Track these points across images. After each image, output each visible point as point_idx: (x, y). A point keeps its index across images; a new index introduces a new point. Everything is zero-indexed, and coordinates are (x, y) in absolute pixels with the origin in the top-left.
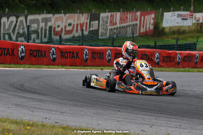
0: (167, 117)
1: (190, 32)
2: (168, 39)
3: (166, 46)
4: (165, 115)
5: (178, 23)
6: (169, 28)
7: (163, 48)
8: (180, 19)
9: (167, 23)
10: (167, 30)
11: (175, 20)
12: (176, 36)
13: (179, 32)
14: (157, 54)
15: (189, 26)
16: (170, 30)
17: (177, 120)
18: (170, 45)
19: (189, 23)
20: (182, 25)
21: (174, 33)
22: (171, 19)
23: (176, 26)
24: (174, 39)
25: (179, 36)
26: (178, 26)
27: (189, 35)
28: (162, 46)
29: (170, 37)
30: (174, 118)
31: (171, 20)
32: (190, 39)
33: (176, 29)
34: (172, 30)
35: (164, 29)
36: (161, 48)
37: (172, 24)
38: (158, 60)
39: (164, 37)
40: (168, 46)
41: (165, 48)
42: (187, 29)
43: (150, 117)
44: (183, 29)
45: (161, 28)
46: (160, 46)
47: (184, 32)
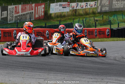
0: (55, 73)
1: (69, 16)
2: (54, 21)
3: (53, 26)
5: (60, 10)
6: (54, 14)
7: (51, 28)
8: (61, 8)
9: (53, 10)
10: (53, 15)
11: (58, 8)
12: (59, 19)
13: (61, 16)
14: (47, 32)
15: (67, 12)
16: (55, 15)
17: (62, 75)
18: (55, 25)
19: (67, 10)
20: (63, 11)
21: (58, 17)
23: (58, 13)
24: (58, 21)
25: (61, 19)
26: (60, 12)
27: (67, 18)
28: (50, 26)
29: (55, 20)
30: (60, 74)
31: (55, 9)
32: (69, 21)
33: (59, 14)
34: (56, 15)
35: (51, 14)
36: (49, 28)
37: (56, 11)
38: (48, 36)
39: (51, 20)
40: (54, 26)
41: (52, 28)
42: (66, 14)
43: (44, 74)
44: (63, 14)
45: (49, 13)
46: (49, 26)
47: (64, 16)
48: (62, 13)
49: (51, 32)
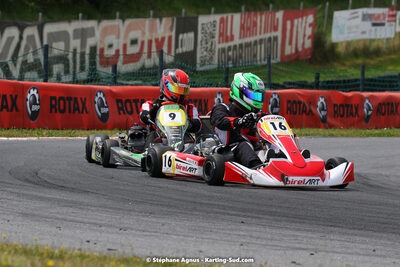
0: (345, 234)
1: (391, 51)
2: (343, 68)
3: (340, 82)
4: (341, 230)
5: (364, 33)
6: (344, 44)
7: (333, 88)
8: (368, 25)
9: (341, 32)
10: (341, 49)
11: (357, 27)
12: (360, 61)
13: (365, 52)
14: (322, 100)
15: (388, 39)
16: (346, 49)
17: (367, 240)
18: (349, 81)
19: (387, 33)
20: (373, 37)
21: (355, 54)
23: (359, 41)
24: (356, 66)
25: (368, 61)
26: (364, 40)
27: (387, 57)
28: (332, 82)
29: (348, 63)
30: (362, 235)
31: (349, 28)
32: (391, 68)
33: (361, 45)
34: (352, 48)
35: (334, 46)
36: (329, 88)
37: (352, 35)
38: (323, 113)
39: (335, 64)
40: (344, 81)
41: (338, 88)
42: (384, 46)
43: (310, 235)
44: (374, 46)
45: (328, 44)
46: (328, 82)
47: (377, 52)
48: (372, 41)
49: (335, 102)
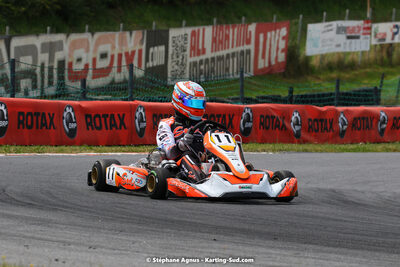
1: (366, 64)
2: (319, 82)
3: (314, 96)
5: (338, 46)
6: (318, 58)
7: (307, 102)
8: (342, 38)
9: (316, 46)
10: (315, 62)
11: (331, 40)
12: (334, 75)
13: (340, 65)
14: (296, 115)
15: (363, 52)
16: (321, 63)
18: (323, 95)
19: (362, 46)
20: (348, 50)
21: (330, 67)
22: (324, 39)
23: (333, 54)
24: (330, 80)
25: (343, 75)
26: (338, 53)
27: (362, 71)
28: (306, 96)
29: (322, 77)
31: (323, 41)
32: (366, 81)
33: (335, 59)
34: (326, 62)
35: (308, 59)
36: (303, 102)
37: (326, 48)
38: (297, 128)
39: (309, 78)
40: (319, 96)
41: (312, 102)
42: (358, 59)
44: (349, 59)
45: (301, 58)
46: (302, 96)
47: (352, 66)
48: (349, 53)
49: (309, 117)
